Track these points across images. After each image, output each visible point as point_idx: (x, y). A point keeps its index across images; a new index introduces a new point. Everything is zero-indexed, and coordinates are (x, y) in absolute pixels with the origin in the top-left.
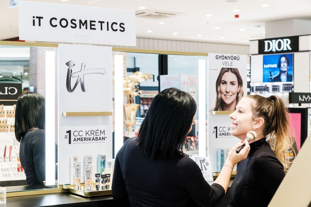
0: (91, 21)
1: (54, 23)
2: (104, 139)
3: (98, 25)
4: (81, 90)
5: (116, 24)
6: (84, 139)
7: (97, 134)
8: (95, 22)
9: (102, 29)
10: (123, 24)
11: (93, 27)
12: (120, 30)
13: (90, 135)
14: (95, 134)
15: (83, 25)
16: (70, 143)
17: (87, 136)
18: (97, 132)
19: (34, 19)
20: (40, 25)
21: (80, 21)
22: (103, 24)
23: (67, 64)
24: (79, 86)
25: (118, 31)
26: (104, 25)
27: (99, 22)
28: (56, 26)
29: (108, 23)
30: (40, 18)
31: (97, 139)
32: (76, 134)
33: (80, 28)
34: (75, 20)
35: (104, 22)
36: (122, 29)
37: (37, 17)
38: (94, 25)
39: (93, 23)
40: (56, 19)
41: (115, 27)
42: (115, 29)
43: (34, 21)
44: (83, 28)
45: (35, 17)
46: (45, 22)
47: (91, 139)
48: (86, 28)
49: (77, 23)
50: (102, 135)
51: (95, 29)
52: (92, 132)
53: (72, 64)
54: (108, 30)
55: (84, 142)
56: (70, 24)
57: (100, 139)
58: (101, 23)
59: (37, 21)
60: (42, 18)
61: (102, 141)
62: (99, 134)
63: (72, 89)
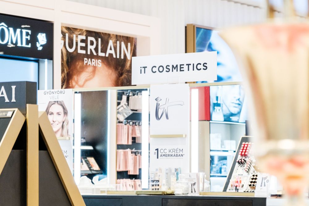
0: (181, 65)
1: (154, 69)
2: (183, 156)
3: (186, 67)
4: (166, 118)
5: (200, 64)
6: (167, 155)
7: (177, 152)
8: (183, 65)
9: (188, 70)
10: (206, 64)
11: (182, 69)
12: (204, 69)
13: (172, 152)
14: (175, 152)
15: (175, 69)
16: (158, 158)
17: (170, 153)
18: (177, 150)
19: (141, 69)
20: (145, 73)
21: (173, 66)
22: (189, 66)
23: (156, 99)
24: (164, 115)
25: (202, 69)
26: (191, 67)
27: (187, 65)
28: (156, 72)
29: (193, 64)
30: (145, 68)
31: (177, 155)
32: (162, 151)
33: (173, 71)
34: (169, 66)
35: (190, 64)
36: (205, 68)
37: (143, 67)
38: (183, 68)
39: (182, 66)
40: (155, 67)
41: (199, 67)
42: (199, 68)
43: (141, 70)
44: (175, 71)
45: (142, 67)
46: (148, 70)
47: (173, 155)
48: (177, 71)
49: (171, 68)
50: (181, 153)
51: (183, 71)
52: (174, 150)
53: (159, 99)
54: (193, 70)
55: (167, 157)
56: (165, 69)
57: (179, 155)
58: (188, 65)
59: (143, 69)
60: (146, 67)
61: (181, 157)
62: (178, 152)
63: (159, 118)
